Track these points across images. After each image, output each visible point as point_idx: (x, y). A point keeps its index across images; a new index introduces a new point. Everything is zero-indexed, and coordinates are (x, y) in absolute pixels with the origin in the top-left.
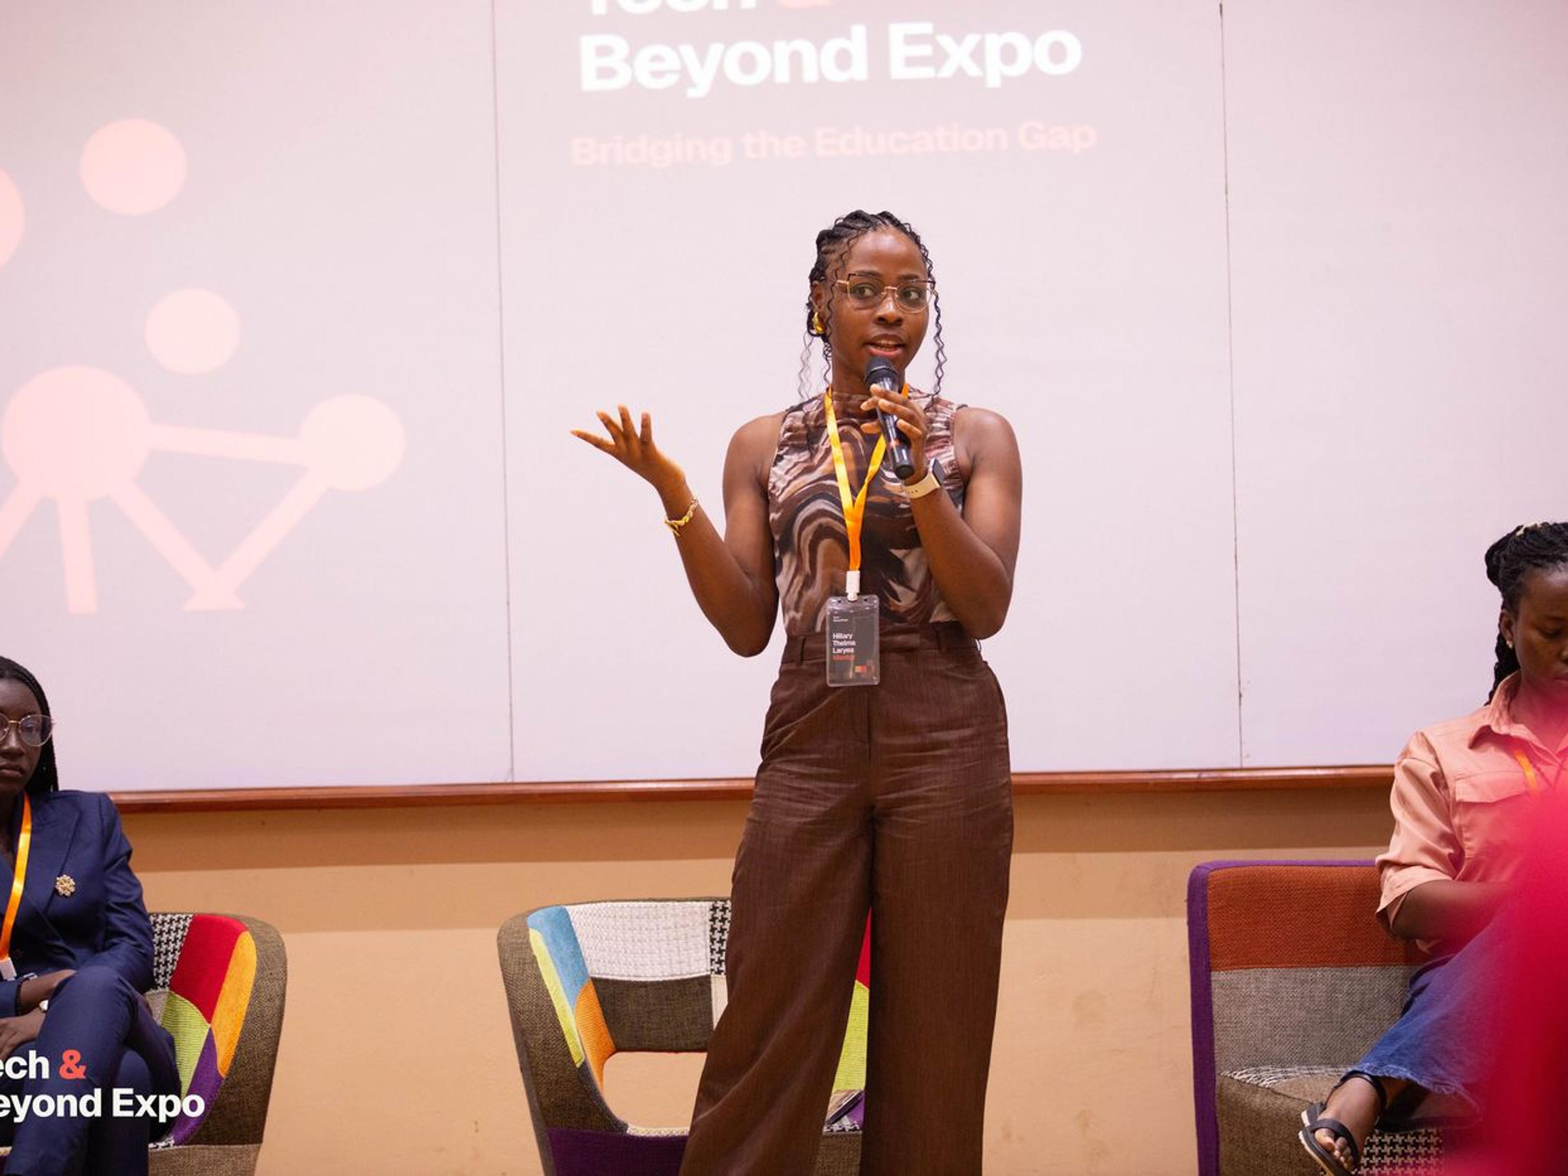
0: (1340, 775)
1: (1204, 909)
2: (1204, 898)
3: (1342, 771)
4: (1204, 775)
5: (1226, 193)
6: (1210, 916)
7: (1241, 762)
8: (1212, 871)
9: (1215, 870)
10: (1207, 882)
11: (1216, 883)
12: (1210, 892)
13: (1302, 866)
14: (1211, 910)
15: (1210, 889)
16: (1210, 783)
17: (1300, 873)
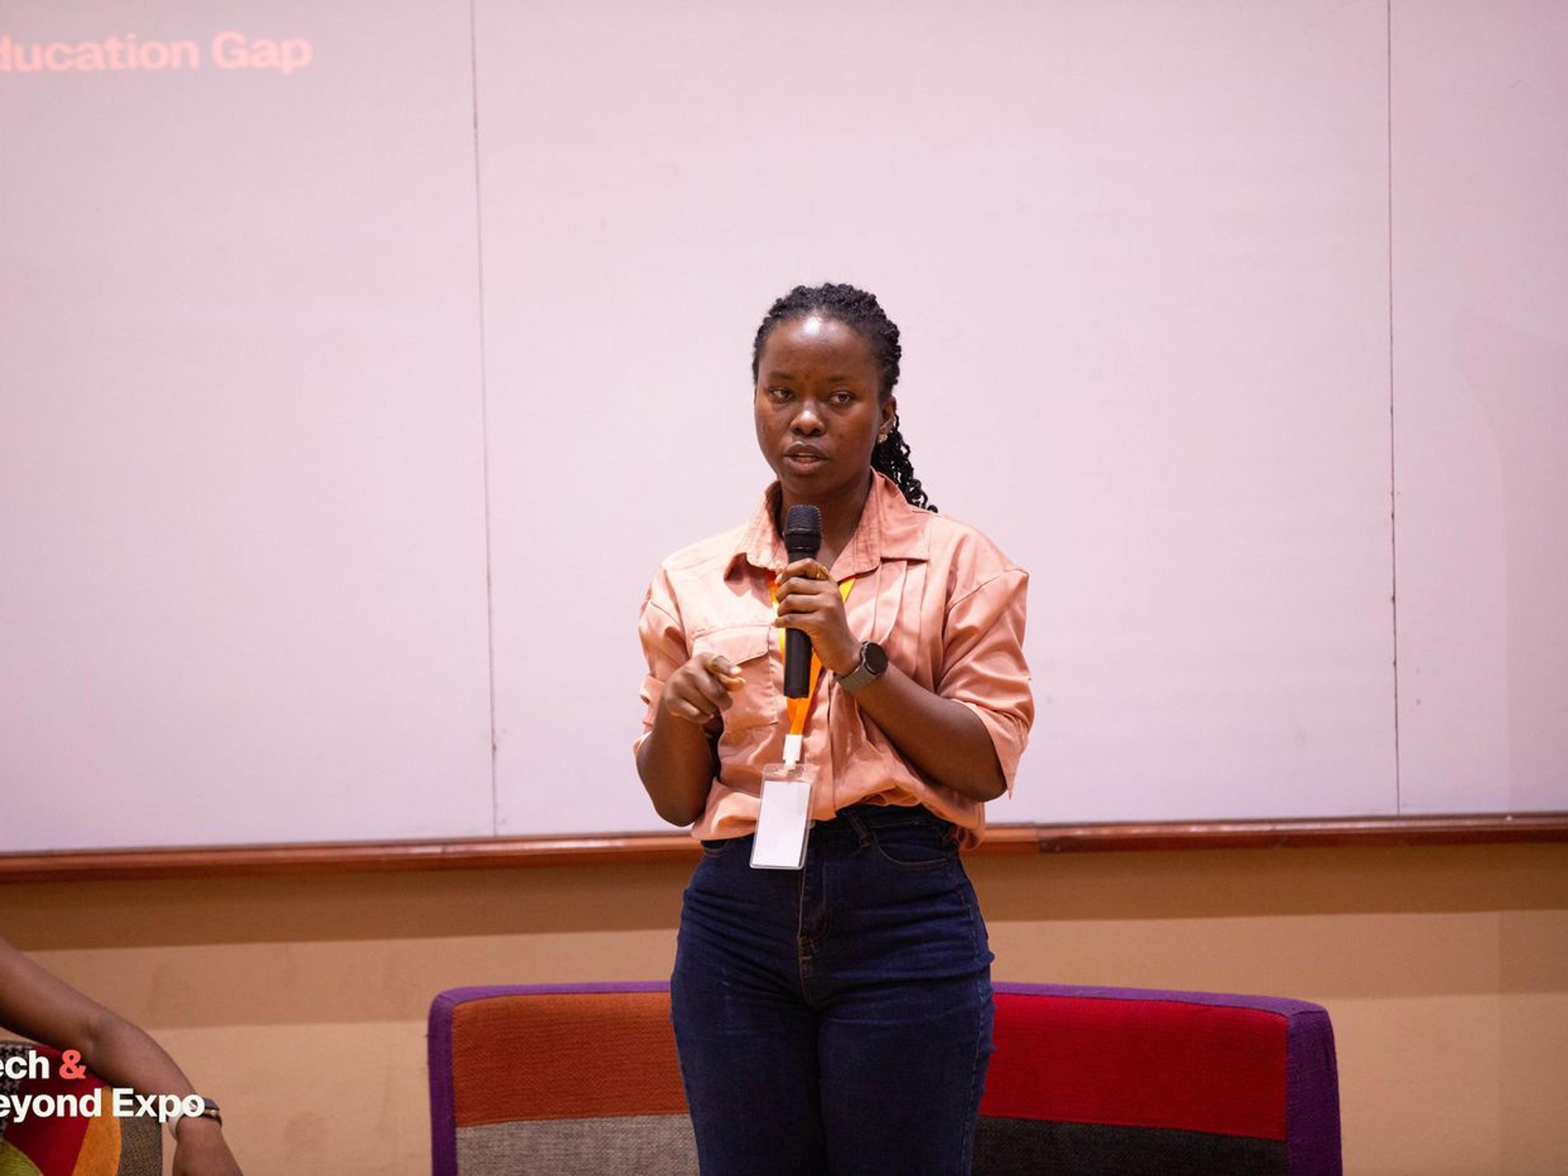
0: (617, 848)
1: (448, 1051)
2: (448, 1038)
3: (619, 843)
4: (450, 849)
5: (476, 125)
6: (455, 1061)
7: (495, 830)
8: (457, 1004)
9: (461, 1003)
10: (453, 1018)
11: (461, 1019)
12: (454, 1030)
13: (567, 993)
14: (455, 1053)
15: (455, 1028)
16: (457, 860)
17: (564, 1004)
